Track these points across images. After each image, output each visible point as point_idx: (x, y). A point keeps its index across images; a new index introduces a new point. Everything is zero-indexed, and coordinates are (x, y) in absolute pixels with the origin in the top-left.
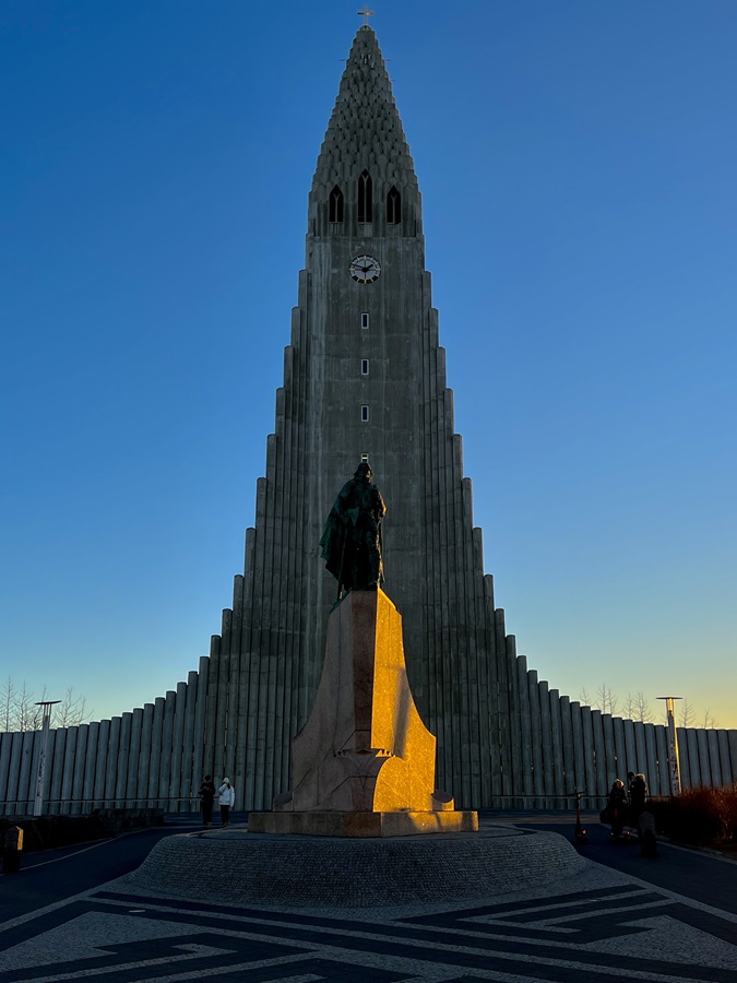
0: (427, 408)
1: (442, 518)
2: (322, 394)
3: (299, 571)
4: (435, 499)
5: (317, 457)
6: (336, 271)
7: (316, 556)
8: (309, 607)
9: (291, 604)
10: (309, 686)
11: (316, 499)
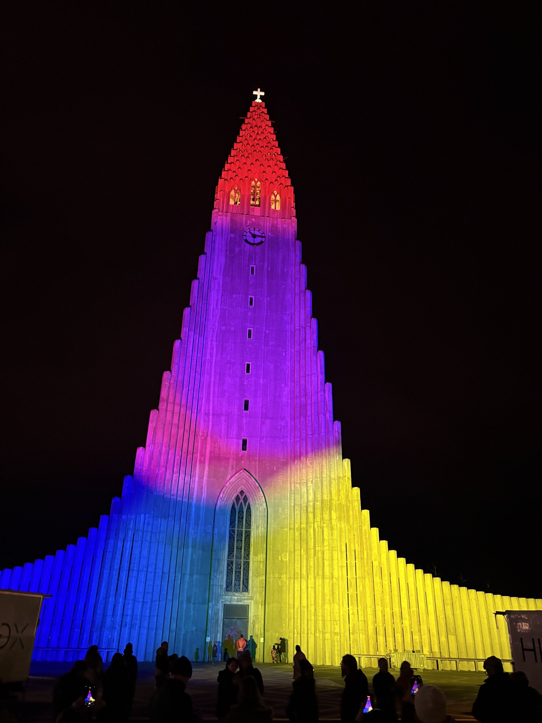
0: (297, 333)
1: (309, 413)
2: (218, 318)
3: (191, 449)
4: (303, 399)
5: (211, 362)
6: (233, 235)
7: (206, 439)
8: (197, 479)
9: (182, 475)
10: (192, 547)
11: (209, 394)
